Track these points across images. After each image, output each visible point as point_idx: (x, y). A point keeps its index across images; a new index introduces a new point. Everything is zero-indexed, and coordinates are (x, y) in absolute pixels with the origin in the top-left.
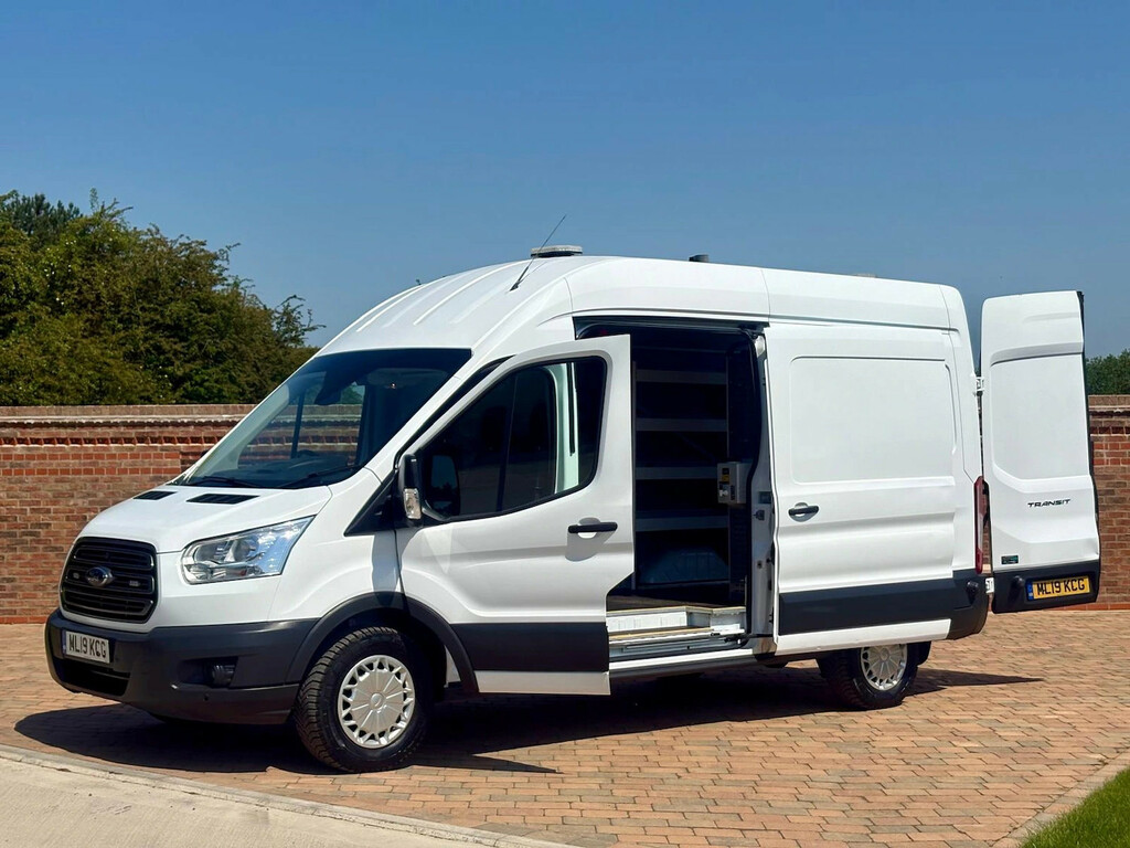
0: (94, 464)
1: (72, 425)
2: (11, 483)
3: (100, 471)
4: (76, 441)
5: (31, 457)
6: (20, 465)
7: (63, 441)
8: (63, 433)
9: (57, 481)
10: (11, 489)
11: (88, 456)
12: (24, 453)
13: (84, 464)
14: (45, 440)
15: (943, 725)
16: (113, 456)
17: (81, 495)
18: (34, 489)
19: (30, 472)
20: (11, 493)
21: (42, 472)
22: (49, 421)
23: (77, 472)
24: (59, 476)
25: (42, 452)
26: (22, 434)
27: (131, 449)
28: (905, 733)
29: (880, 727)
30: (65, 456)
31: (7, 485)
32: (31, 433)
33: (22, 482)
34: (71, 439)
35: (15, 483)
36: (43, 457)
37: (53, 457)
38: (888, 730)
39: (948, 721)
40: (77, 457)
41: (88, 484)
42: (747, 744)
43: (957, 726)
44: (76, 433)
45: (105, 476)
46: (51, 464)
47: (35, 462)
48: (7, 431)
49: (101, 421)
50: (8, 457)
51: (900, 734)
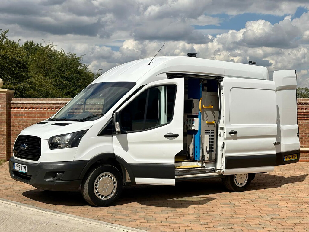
1: (37, 104)
2: (19, 120)
6: (22, 115)
7: (33, 108)
8: (35, 106)
10: (19, 122)
12: (23, 111)
14: (29, 108)
15: (299, 199)
18: (26, 122)
19: (25, 117)
21: (28, 117)
22: (30, 103)
24: (33, 118)
25: (28, 111)
26: (23, 106)
28: (288, 201)
29: (280, 199)
30: (35, 113)
32: (25, 106)
33: (23, 120)
35: (21, 120)
36: (29, 113)
37: (32, 113)
38: (283, 200)
39: (301, 197)
40: (38, 113)
42: (239, 204)
43: (303, 199)
44: (38, 106)
46: (31, 115)
47: (27, 114)
48: (18, 105)
49: (45, 103)
50: (19, 113)
51: (287, 201)
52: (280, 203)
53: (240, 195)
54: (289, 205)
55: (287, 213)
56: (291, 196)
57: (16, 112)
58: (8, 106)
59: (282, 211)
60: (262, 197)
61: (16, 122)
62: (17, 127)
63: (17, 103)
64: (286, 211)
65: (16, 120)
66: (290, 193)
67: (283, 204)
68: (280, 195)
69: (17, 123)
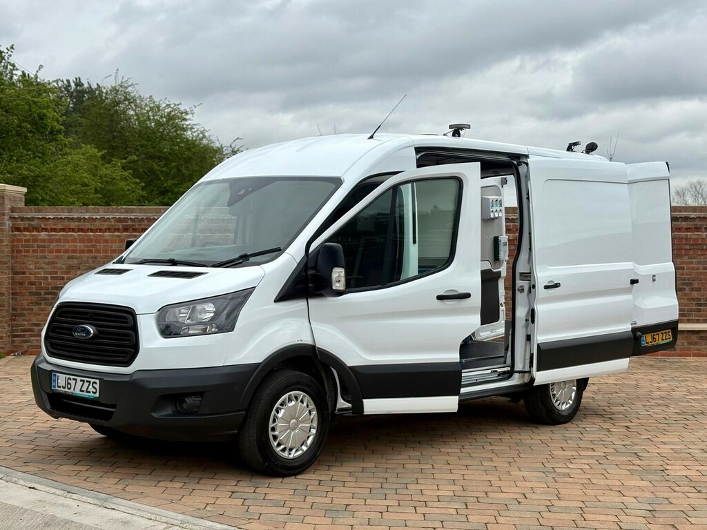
0: (94, 246)
1: (79, 219)
2: (37, 258)
3: (98, 251)
4: (82, 230)
5: (51, 241)
6: (44, 247)
7: (73, 230)
8: (73, 225)
9: (69, 258)
10: (37, 263)
11: (90, 240)
12: (47, 237)
13: (87, 246)
14: (61, 229)
16: (107, 241)
17: (85, 268)
18: (53, 263)
19: (51, 251)
20: (38, 265)
21: (58, 251)
22: (63, 217)
23: (82, 251)
24: (70, 254)
25: (58, 237)
26: (46, 225)
27: (119, 236)
28: (689, 463)
29: (669, 456)
30: (74, 240)
31: (35, 260)
32: (50, 225)
33: (45, 257)
34: (79, 229)
35: (41, 258)
36: (59, 241)
37: (66, 241)
38: (676, 459)
40: (82, 241)
41: (90, 260)
44: (82, 225)
45: (101, 255)
46: (64, 246)
47: (54, 244)
48: (35, 223)
49: (99, 217)
50: (36, 240)
51: (685, 463)
52: (668, 467)
53: (569, 445)
54: (692, 473)
55: (689, 495)
56: (695, 447)
57: (28, 238)
58: (11, 225)
59: (677, 489)
60: (624, 450)
61: (29, 263)
62: (31, 274)
63: (32, 219)
64: (687, 489)
65: (29, 259)
66: (693, 440)
67: (676, 470)
68: (666, 446)
69: (31, 267)
